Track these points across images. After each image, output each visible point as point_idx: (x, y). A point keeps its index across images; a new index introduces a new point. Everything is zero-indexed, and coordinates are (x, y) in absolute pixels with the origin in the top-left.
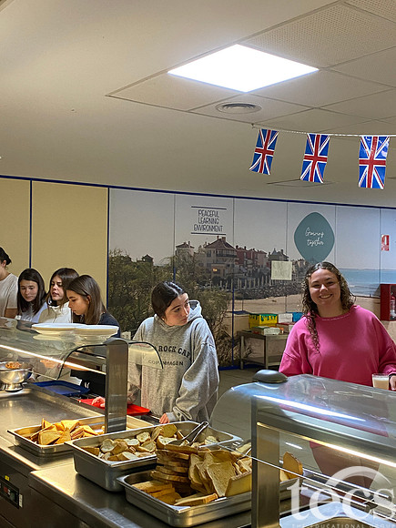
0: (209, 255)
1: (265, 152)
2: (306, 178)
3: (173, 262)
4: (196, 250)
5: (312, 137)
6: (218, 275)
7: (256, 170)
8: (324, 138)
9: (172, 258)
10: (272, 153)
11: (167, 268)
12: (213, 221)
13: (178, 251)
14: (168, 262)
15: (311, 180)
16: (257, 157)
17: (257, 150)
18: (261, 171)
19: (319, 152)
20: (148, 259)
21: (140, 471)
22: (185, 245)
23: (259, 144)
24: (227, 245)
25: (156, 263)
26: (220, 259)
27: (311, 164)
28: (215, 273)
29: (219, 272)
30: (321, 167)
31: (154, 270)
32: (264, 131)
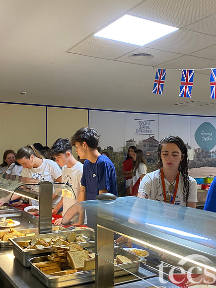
0: (145, 146)
1: (159, 82)
2: (182, 96)
3: (124, 150)
4: (137, 143)
5: (185, 71)
6: (150, 157)
7: (155, 92)
8: (191, 71)
9: (124, 148)
10: (163, 82)
11: (121, 153)
12: (147, 127)
13: (128, 144)
14: (122, 150)
15: (185, 96)
16: (155, 85)
17: (155, 81)
18: (158, 93)
19: (189, 80)
20: (111, 148)
21: (44, 255)
22: (131, 141)
23: (157, 78)
24: (155, 140)
25: (115, 150)
26: (151, 148)
27: (184, 87)
28: (148, 156)
29: (151, 155)
30: (190, 88)
31: (114, 154)
32: (159, 70)
